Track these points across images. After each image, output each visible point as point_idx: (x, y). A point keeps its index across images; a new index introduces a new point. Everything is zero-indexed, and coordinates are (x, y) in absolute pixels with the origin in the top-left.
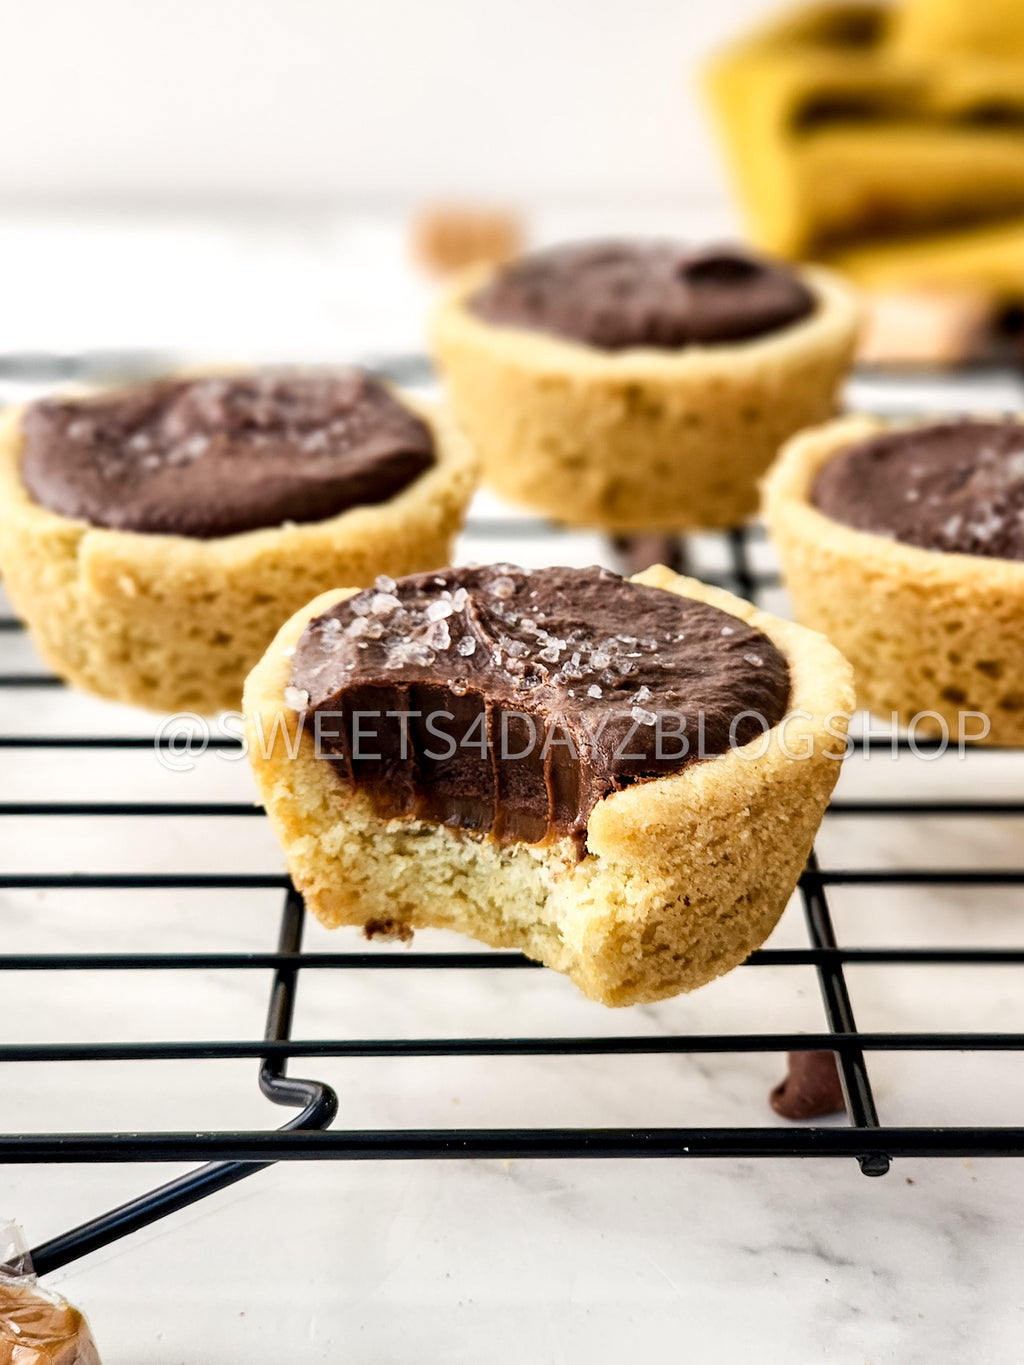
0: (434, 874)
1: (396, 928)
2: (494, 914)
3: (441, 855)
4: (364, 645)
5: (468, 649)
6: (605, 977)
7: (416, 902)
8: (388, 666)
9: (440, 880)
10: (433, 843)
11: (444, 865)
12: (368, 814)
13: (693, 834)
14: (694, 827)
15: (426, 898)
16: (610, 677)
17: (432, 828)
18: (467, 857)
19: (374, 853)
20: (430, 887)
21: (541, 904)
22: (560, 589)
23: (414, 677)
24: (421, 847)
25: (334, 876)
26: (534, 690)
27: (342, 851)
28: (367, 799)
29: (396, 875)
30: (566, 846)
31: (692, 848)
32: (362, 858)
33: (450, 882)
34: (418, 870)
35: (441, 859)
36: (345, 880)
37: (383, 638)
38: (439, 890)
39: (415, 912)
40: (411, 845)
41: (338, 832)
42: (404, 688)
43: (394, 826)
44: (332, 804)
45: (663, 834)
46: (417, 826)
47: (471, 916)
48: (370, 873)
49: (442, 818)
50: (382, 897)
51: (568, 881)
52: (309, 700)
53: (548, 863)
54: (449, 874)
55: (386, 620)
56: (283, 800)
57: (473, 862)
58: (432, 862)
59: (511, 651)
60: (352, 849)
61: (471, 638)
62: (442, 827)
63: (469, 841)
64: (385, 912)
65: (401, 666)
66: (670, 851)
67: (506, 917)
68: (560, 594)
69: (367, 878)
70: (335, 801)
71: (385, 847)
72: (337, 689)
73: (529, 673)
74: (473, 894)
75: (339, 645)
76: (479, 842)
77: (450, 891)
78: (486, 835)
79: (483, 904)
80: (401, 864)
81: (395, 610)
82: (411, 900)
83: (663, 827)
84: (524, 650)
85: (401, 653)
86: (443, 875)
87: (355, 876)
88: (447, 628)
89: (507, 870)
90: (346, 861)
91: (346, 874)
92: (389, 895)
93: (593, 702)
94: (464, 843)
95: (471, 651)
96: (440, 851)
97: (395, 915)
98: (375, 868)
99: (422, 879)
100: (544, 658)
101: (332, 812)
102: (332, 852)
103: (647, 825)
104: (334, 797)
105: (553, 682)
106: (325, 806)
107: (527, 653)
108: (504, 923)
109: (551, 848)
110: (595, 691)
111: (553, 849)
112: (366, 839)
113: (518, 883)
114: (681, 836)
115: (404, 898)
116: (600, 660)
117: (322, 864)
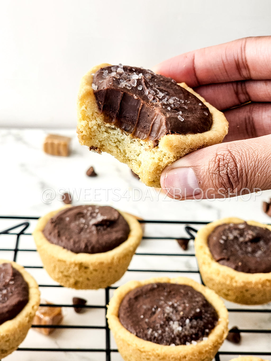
0: (112, 139)
1: (98, 150)
2: (124, 154)
3: (116, 135)
4: (114, 79)
5: (140, 88)
6: (150, 178)
7: (105, 145)
8: (120, 86)
9: (113, 142)
10: (115, 132)
11: (115, 138)
12: (102, 120)
13: (184, 150)
14: (185, 149)
15: (108, 145)
16: (173, 106)
17: (116, 128)
18: (122, 138)
19: (100, 130)
20: (110, 142)
21: (138, 156)
22: (162, 81)
23: (125, 91)
24: (112, 132)
25: (88, 132)
26: (154, 103)
27: (92, 127)
28: (103, 117)
29: (103, 137)
30: (151, 143)
31: (182, 154)
32: (96, 130)
33: (115, 143)
34: (109, 137)
35: (116, 136)
36: (90, 134)
37: (119, 79)
38: (112, 144)
39: (104, 147)
40: (110, 131)
41: (94, 122)
42: (122, 93)
43: (108, 125)
44: (94, 115)
45: (177, 148)
46: (113, 127)
47: (117, 153)
48: (97, 135)
49: (120, 127)
50: (97, 141)
51: (149, 151)
52: (98, 89)
53: (144, 146)
54: (116, 141)
55: (121, 75)
56: (83, 110)
57: (123, 140)
58: (113, 137)
59: (151, 92)
60: (95, 127)
61: (142, 86)
62: (119, 129)
63: (124, 134)
64: (97, 145)
65: (123, 87)
66: (177, 152)
67: (127, 156)
68: (162, 82)
69: (96, 135)
70: (95, 114)
71: (103, 129)
72: (106, 88)
73: (154, 99)
74: (120, 147)
75: (108, 77)
76: (127, 135)
77: (115, 145)
78: (130, 134)
79: (122, 151)
80: (106, 135)
81: (123, 73)
82: (104, 144)
83: (178, 147)
84: (154, 93)
85: (123, 84)
86: (114, 140)
87: (93, 134)
88: (136, 82)
89: (132, 144)
90: (92, 130)
91: (91, 133)
92: (99, 141)
93: (168, 111)
94: (123, 134)
95: (141, 89)
96: (116, 134)
97: (99, 146)
98: (98, 134)
99: (109, 140)
100: (158, 96)
101: (94, 117)
102: (90, 126)
103: (175, 145)
104: (95, 113)
105: (160, 103)
106: (92, 115)
107: (154, 94)
108: (125, 157)
109: (146, 142)
110: (169, 108)
111: (147, 143)
112: (99, 126)
113: (134, 148)
114: (181, 150)
115: (102, 143)
116: (171, 101)
117: (87, 129)
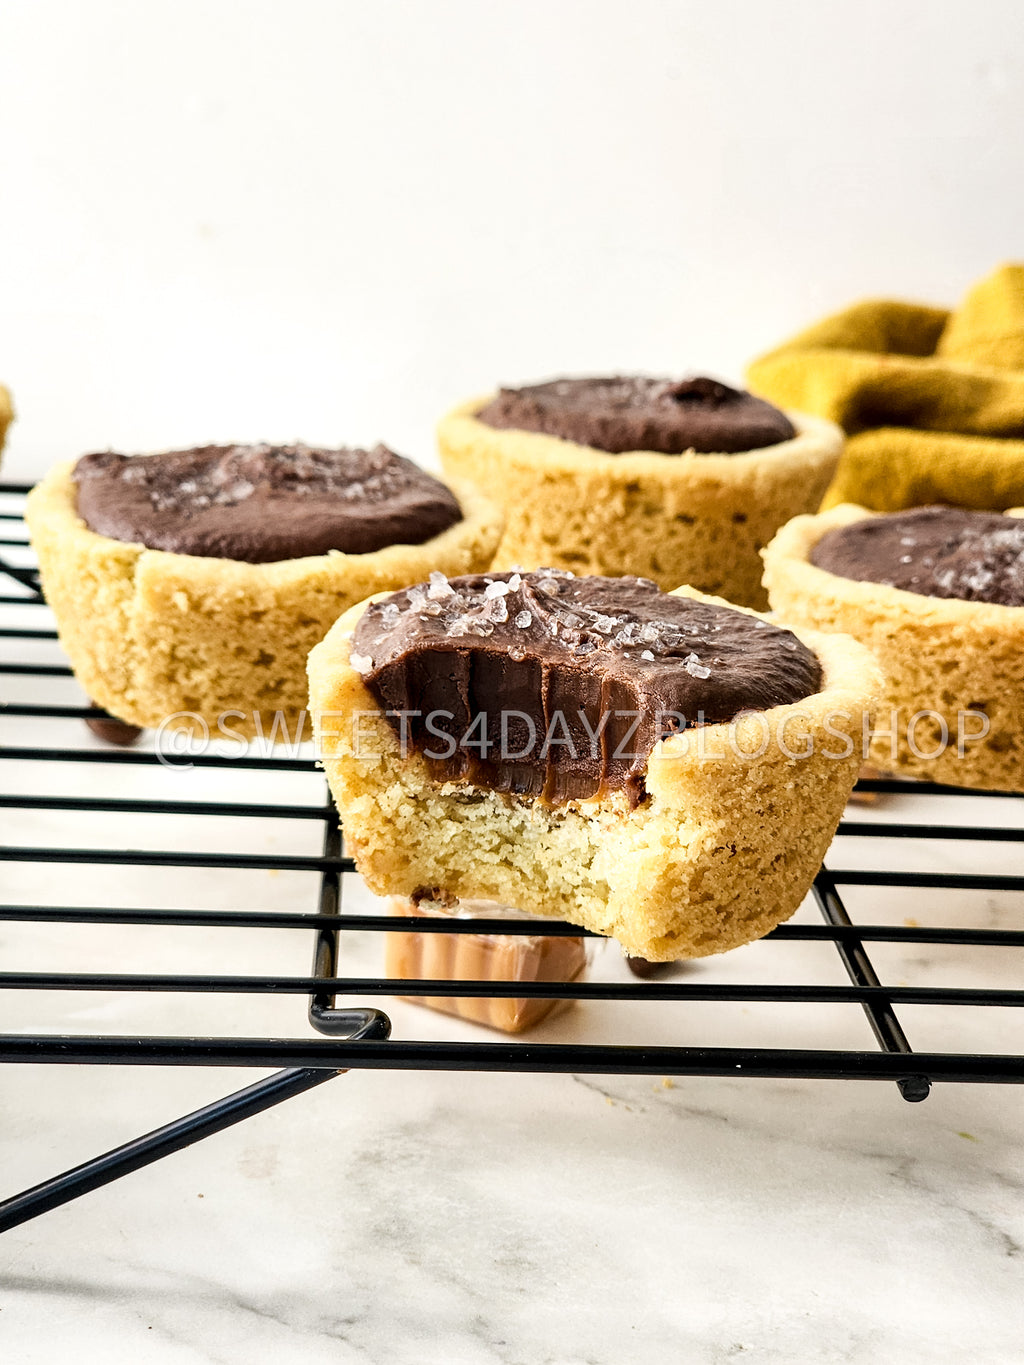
0: (481, 841)
1: (443, 894)
2: (538, 881)
3: (490, 821)
4: (425, 619)
5: (524, 621)
6: (653, 923)
7: (463, 869)
8: (449, 634)
9: (488, 848)
10: (484, 809)
11: (492, 831)
12: (424, 777)
13: (743, 779)
14: (745, 772)
15: (473, 865)
16: (660, 647)
17: (484, 794)
18: (515, 823)
19: (427, 818)
20: (478, 854)
21: (588, 865)
22: (602, 590)
23: (475, 644)
24: (471, 812)
25: (388, 837)
26: (589, 655)
27: (397, 814)
28: (423, 763)
29: (446, 840)
30: (619, 799)
31: (743, 792)
32: (415, 822)
33: (496, 850)
34: (468, 835)
35: (490, 826)
36: (398, 843)
37: (442, 615)
38: (487, 857)
39: (461, 880)
40: (463, 811)
41: (396, 791)
42: (466, 652)
43: (448, 789)
44: (390, 766)
45: (717, 774)
46: (469, 790)
47: (515, 884)
48: (421, 839)
49: (495, 785)
50: (431, 863)
51: (621, 828)
52: (374, 665)
53: (599, 818)
54: (496, 841)
55: (444, 602)
56: (345, 758)
57: (521, 829)
58: (481, 829)
59: (566, 624)
60: (407, 810)
61: (528, 612)
62: (493, 793)
63: (518, 806)
64: (432, 878)
65: (461, 635)
66: (723, 793)
67: (550, 883)
68: (602, 593)
69: (418, 843)
70: (393, 763)
71: (438, 811)
72: (401, 653)
73: (584, 640)
74: (518, 861)
75: (399, 622)
76: (528, 807)
77: (496, 859)
78: (536, 798)
79: (528, 871)
80: (452, 828)
81: (450, 596)
82: (457, 868)
83: (719, 767)
84: (578, 623)
85: (459, 626)
86: (490, 842)
87: (408, 840)
88: (504, 604)
89: (555, 832)
90: (400, 824)
91: (399, 838)
92: (438, 861)
93: (647, 663)
94: (513, 808)
95: (529, 624)
96: (489, 817)
97: (442, 881)
98: (427, 834)
99: (471, 846)
100: (598, 629)
101: (390, 773)
102: (388, 812)
103: (704, 762)
104: (392, 759)
105: (609, 646)
106: (383, 768)
107: (581, 625)
108: (547, 890)
109: (602, 803)
110: (648, 655)
111: (604, 805)
112: (419, 802)
113: (565, 845)
114: (734, 778)
115: (451, 866)
116: (649, 633)
117: (379, 823)
